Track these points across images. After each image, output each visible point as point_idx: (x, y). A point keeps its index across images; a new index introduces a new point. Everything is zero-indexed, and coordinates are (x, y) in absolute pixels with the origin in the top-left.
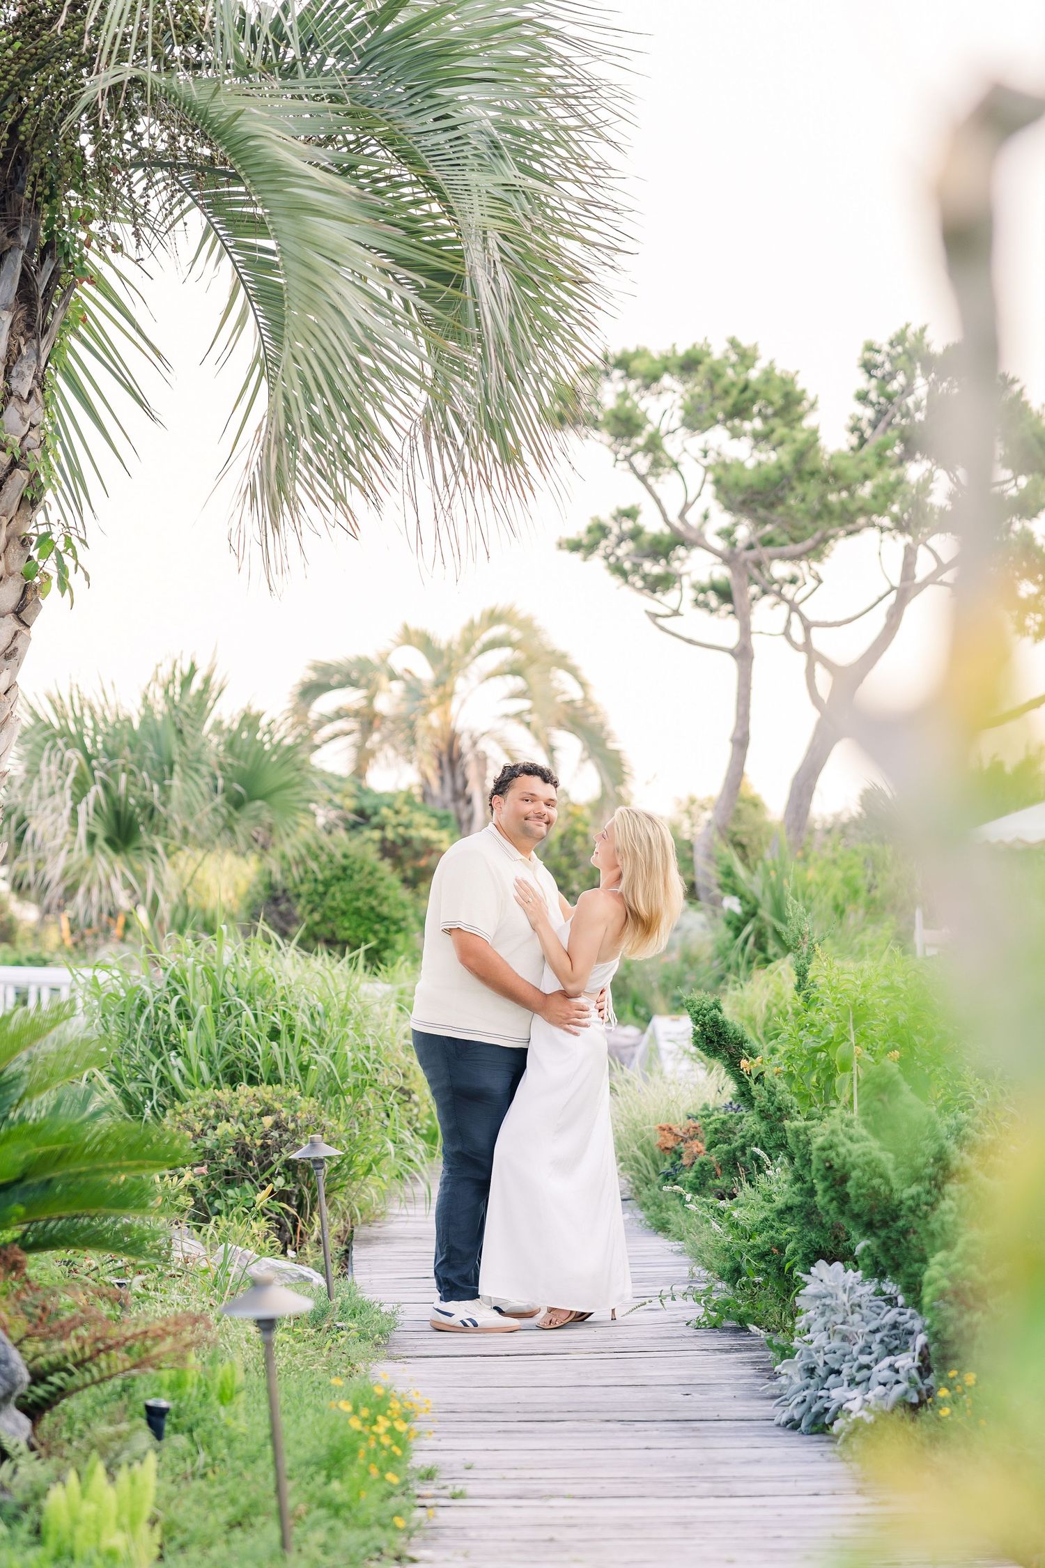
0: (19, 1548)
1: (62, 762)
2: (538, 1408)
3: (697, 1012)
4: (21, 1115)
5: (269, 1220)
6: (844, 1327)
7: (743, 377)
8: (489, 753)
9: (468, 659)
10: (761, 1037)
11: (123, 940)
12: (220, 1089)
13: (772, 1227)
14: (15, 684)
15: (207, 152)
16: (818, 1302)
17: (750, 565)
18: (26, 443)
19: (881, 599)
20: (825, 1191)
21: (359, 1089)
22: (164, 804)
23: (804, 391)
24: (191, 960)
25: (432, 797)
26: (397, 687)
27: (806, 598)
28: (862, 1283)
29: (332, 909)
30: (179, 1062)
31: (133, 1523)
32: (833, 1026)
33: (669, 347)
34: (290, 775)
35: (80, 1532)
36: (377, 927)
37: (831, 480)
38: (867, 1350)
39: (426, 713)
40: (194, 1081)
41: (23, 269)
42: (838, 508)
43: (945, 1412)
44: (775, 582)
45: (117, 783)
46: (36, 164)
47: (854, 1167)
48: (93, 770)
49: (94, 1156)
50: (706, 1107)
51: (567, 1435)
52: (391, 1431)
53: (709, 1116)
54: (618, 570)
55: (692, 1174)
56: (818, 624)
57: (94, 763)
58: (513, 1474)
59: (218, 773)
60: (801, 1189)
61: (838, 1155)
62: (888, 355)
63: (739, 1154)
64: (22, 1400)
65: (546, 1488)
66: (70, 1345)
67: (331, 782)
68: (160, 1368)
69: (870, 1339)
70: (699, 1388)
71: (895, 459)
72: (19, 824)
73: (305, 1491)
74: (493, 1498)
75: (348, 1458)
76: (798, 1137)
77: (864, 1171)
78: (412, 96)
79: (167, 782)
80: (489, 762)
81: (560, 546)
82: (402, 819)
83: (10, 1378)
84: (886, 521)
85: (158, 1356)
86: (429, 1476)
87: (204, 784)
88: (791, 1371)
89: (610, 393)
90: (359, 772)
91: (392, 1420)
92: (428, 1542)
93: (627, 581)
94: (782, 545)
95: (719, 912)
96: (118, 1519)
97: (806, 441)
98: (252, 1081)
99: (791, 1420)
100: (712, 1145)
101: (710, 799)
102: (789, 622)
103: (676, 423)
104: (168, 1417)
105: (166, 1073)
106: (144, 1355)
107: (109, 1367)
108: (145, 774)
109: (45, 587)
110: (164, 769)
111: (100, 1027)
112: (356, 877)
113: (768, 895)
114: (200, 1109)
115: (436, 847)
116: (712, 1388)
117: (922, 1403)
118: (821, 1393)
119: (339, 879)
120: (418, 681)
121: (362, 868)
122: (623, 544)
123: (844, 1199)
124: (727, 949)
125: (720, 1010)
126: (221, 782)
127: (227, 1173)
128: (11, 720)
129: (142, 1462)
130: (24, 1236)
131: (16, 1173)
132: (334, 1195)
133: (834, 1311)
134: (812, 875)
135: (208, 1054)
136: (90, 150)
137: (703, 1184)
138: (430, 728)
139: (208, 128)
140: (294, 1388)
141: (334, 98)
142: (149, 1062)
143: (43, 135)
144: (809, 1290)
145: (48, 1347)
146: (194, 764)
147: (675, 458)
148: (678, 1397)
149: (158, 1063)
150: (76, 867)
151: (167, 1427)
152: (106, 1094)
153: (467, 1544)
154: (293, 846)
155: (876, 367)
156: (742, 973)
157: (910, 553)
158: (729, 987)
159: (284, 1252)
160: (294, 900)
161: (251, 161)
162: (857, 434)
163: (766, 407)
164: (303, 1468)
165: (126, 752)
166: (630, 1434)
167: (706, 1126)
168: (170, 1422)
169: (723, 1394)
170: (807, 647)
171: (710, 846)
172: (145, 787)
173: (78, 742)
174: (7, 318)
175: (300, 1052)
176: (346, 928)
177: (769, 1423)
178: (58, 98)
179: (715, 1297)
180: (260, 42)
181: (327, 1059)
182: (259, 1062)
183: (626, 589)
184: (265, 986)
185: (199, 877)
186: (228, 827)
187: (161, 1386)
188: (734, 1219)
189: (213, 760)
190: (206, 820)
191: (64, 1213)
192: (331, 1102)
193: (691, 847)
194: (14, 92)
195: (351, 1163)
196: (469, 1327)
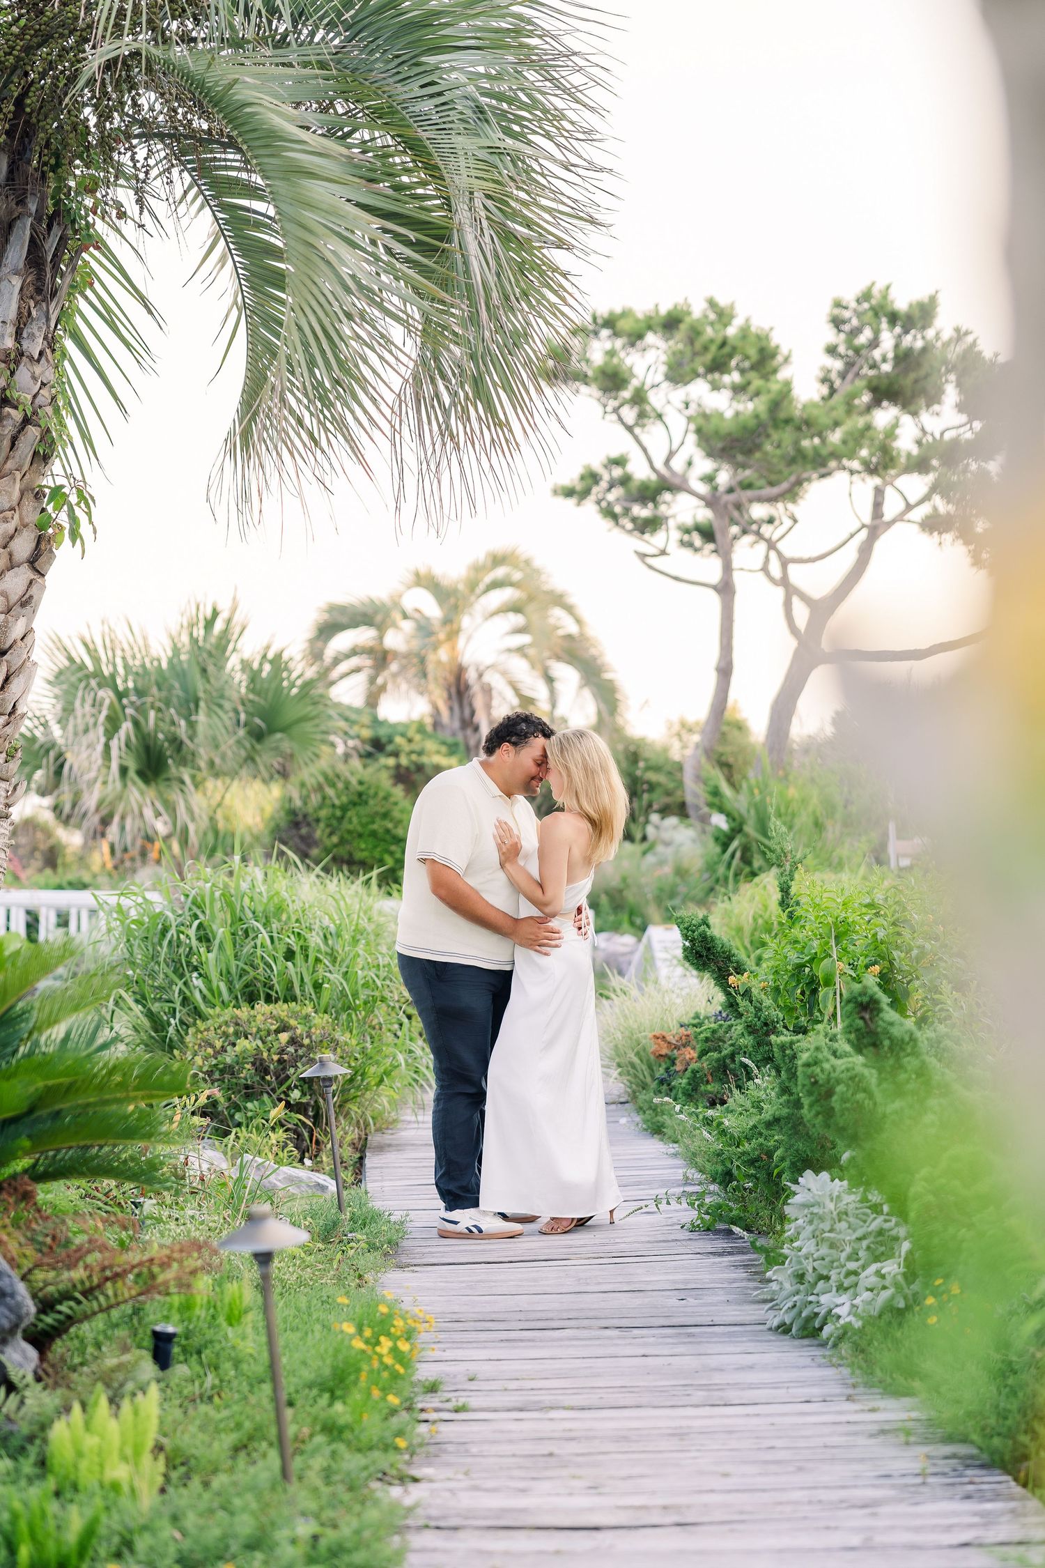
0: (23, 1483)
1: (95, 700)
2: (539, 1315)
3: (687, 929)
4: (30, 1049)
5: (286, 1131)
6: (832, 1235)
7: (722, 334)
8: (493, 684)
9: (473, 598)
10: (749, 946)
11: (158, 862)
12: (239, 1007)
13: (761, 1134)
14: (32, 630)
15: (205, 126)
16: (806, 1211)
17: (730, 507)
18: (37, 401)
19: (852, 536)
20: (811, 1106)
21: (370, 1004)
22: (191, 738)
23: (777, 347)
24: (209, 885)
25: (442, 726)
26: (407, 626)
27: (783, 536)
28: (849, 1192)
29: (349, 832)
30: (197, 982)
31: (137, 1453)
32: (816, 943)
33: (652, 307)
34: (309, 709)
35: (84, 1465)
36: (393, 848)
37: (804, 428)
38: (854, 1256)
39: (435, 647)
40: (216, 1001)
41: (32, 236)
42: (810, 453)
43: (933, 1320)
44: (754, 522)
45: (146, 720)
46: (42, 135)
47: (838, 1082)
48: (124, 708)
49: (101, 1087)
50: (697, 1016)
52: (394, 1350)
53: (701, 1025)
54: (609, 513)
55: (685, 1081)
56: (794, 561)
57: (125, 701)
58: (514, 1385)
59: (241, 708)
60: (788, 1101)
61: (822, 1070)
62: (855, 311)
63: (728, 1061)
64: (31, 1330)
65: (547, 1398)
66: (78, 1274)
67: (347, 715)
68: (168, 1294)
69: (856, 1246)
70: (694, 1293)
71: (863, 408)
72: (57, 759)
73: (309, 1414)
74: (495, 1410)
75: (352, 1377)
76: (784, 1051)
77: (848, 1086)
78: (400, 64)
79: (193, 718)
80: (494, 693)
81: (555, 492)
82: (416, 747)
83: (16, 1311)
84: (855, 465)
85: (166, 1283)
86: (433, 1388)
87: (228, 718)
88: (782, 1277)
89: (598, 351)
90: (372, 701)
91: (395, 1339)
92: (430, 1459)
93: (617, 524)
94: (760, 488)
95: (708, 828)
96: (121, 1450)
97: (781, 392)
98: (268, 999)
99: (783, 1324)
100: (703, 1053)
101: (697, 723)
102: (767, 558)
103: (659, 377)
104: (176, 1340)
105: (188, 993)
106: (152, 1282)
107: (116, 1295)
108: (172, 711)
109: (58, 538)
110: (190, 705)
111: (125, 951)
112: (371, 802)
113: (753, 812)
114: (220, 1027)
116: (705, 1292)
117: (908, 1308)
118: (811, 1298)
119: (355, 804)
120: (427, 619)
121: (376, 794)
122: (614, 490)
123: (829, 1113)
124: (716, 863)
125: (708, 926)
126: (243, 717)
127: (247, 1087)
128: (28, 664)
129: (144, 1393)
130: (34, 1166)
131: (24, 1107)
132: (350, 1105)
133: (822, 1219)
134: (792, 792)
135: (226, 975)
136: (93, 121)
137: (695, 1089)
138: (439, 662)
139: (205, 97)
140: (303, 1304)
141: (323, 65)
142: (172, 983)
143: (48, 107)
144: (797, 1199)
145: (58, 1275)
146: (217, 701)
147: (659, 411)
148: (674, 1302)
149: (180, 984)
150: (110, 798)
151: (175, 1355)
152: (132, 1013)
153: (469, 1460)
154: (312, 775)
155: (844, 322)
156: (731, 886)
157: (879, 492)
158: (719, 901)
159: (301, 1161)
160: (314, 824)
161: (247, 128)
162: (827, 384)
163: (743, 361)
164: (307, 1391)
165: (154, 690)
166: (628, 1341)
167: (697, 1035)
168: (179, 1344)
169: (715, 1299)
170: (784, 582)
171: (698, 767)
172: (173, 723)
173: (110, 682)
174: (17, 282)
175: (314, 972)
176: (362, 850)
177: (761, 1327)
178: (62, 72)
179: (708, 1200)
180: (253, 16)
181: (340, 977)
182: (275, 981)
183: (617, 531)
184: (280, 910)
185: (226, 802)
186: (250, 758)
187: (170, 1309)
188: (723, 1127)
189: (236, 695)
190: (230, 752)
191: (74, 1143)
192: (344, 1017)
193: (682, 769)
194: (20, 67)
195: (364, 1074)
196: (475, 1233)
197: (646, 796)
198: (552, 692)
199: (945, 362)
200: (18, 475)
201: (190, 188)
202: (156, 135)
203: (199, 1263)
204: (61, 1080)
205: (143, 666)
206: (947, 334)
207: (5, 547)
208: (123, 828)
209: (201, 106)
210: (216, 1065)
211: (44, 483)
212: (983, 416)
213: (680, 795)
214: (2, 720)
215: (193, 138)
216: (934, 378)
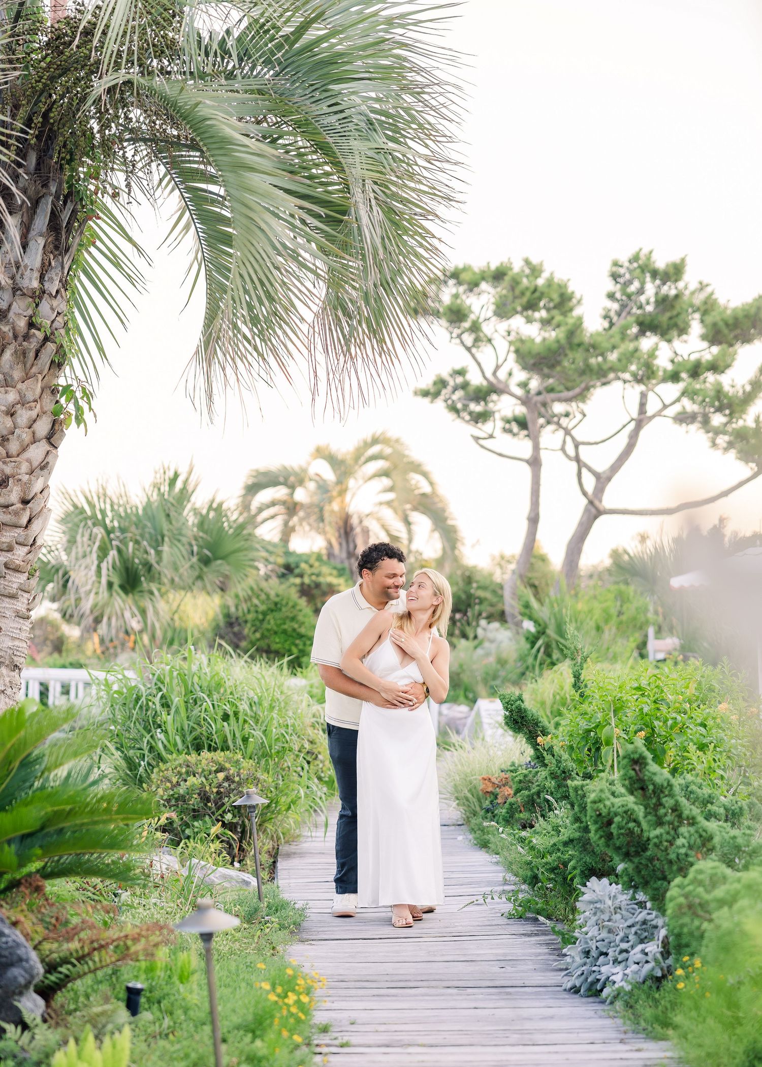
1: (91, 535)
2: (400, 978)
3: (506, 702)
4: (42, 784)
5: (222, 842)
6: (610, 923)
7: (533, 284)
8: (371, 527)
9: (356, 467)
10: (549, 714)
11: (133, 649)
12: (189, 754)
13: (558, 850)
14: (48, 486)
15: (175, 133)
16: (592, 906)
17: (539, 405)
18: (54, 325)
19: (624, 426)
20: (596, 831)
21: (282, 752)
22: (158, 563)
23: (573, 293)
24: (169, 667)
25: (334, 555)
26: (312, 486)
27: (575, 426)
28: (622, 893)
29: (268, 630)
30: (160, 735)
32: (600, 715)
33: (485, 264)
34: (240, 544)
36: (297, 642)
37: (591, 350)
38: (625, 939)
39: (330, 501)
40: (172, 749)
41: (52, 209)
42: (595, 367)
43: (681, 986)
44: (555, 416)
45: (127, 549)
46: (61, 138)
47: (616, 814)
48: (111, 540)
49: (92, 812)
50: (513, 764)
51: (421, 998)
52: (298, 1002)
53: (515, 771)
54: (453, 409)
55: (504, 811)
56: (584, 443)
57: (112, 536)
58: (382, 1028)
59: (194, 542)
60: (580, 827)
61: (605, 806)
62: (628, 268)
63: (535, 797)
64: (40, 985)
65: (406, 1038)
66: (74, 945)
67: (267, 547)
68: (137, 960)
69: (627, 931)
70: (510, 963)
71: (633, 336)
72: (64, 575)
73: (237, 1048)
74: (369, 1046)
75: (268, 1022)
76: (577, 792)
77: (622, 818)
78: (313, 91)
79: (160, 548)
80: (371, 533)
81: (416, 393)
82: (315, 571)
83: (30, 972)
84: (627, 376)
85: (136, 953)
86: (325, 1030)
87: (184, 550)
88: (573, 953)
89: (447, 294)
90: (285, 538)
91: (299, 994)
93: (459, 416)
94: (560, 392)
95: (520, 631)
97: (575, 324)
98: (211, 749)
99: (574, 987)
100: (518, 791)
101: (513, 557)
102: (564, 442)
103: (490, 313)
104: (143, 993)
105: (154, 744)
106: (126, 952)
107: (101, 961)
108: (145, 543)
109: (67, 422)
110: (157, 541)
111: (110, 713)
112: (284, 609)
113: (553, 621)
114: (176, 768)
115: (336, 588)
116: (518, 962)
117: (664, 977)
118: (594, 968)
119: (272, 611)
120: (324, 481)
121: (287, 603)
122: (456, 392)
123: (609, 836)
124: (525, 656)
125: (523, 702)
126: (195, 549)
127: (194, 810)
128: (45, 510)
129: (120, 1032)
130: (44, 867)
131: (37, 825)
132: (266, 824)
133: (602, 912)
134: (580, 606)
135: (181, 732)
136: (96, 128)
137: (512, 817)
138: (332, 511)
139: (177, 113)
140: (233, 968)
141: (260, 92)
142: (142, 736)
143: (66, 119)
144: (586, 897)
145: (60, 946)
146: (177, 537)
147: (489, 336)
148: (496, 969)
149: (148, 737)
150: (100, 604)
151: (143, 1004)
152: (113, 757)
154: (243, 589)
155: (620, 276)
156: (536, 672)
157: (643, 396)
158: (528, 683)
159: (232, 863)
160: (243, 624)
161: (206, 135)
162: (608, 320)
163: (548, 303)
164: (235, 1031)
165: (133, 529)
166: (464, 997)
167: (512, 778)
168: (145, 996)
169: (526, 967)
170: (576, 459)
171: (514, 588)
172: (146, 552)
173: (101, 522)
174: (41, 241)
175: (243, 729)
176: (276, 643)
177: (558, 988)
178: (76, 95)
179: (520, 896)
180: (211, 56)
181: (261, 734)
182: (214, 736)
183: (458, 421)
184: (219, 685)
185: (182, 607)
186: (200, 577)
187: (139, 971)
188: (531, 844)
189: (190, 533)
190: (185, 573)
191: (72, 852)
192: (263, 762)
193: (502, 587)
194: (46, 91)
195: (277, 803)
197: (477, 608)
198: (410, 532)
199: (692, 306)
200: (40, 377)
201: (165, 176)
202: (141, 139)
203: (160, 938)
204: (62, 807)
205: (125, 511)
206: (693, 286)
207: (30, 428)
208: (109, 625)
209: (173, 120)
210: (172, 795)
211: (59, 382)
212: (719, 343)
213: (499, 607)
214: (26, 549)
215: (166, 142)
216: (682, 316)
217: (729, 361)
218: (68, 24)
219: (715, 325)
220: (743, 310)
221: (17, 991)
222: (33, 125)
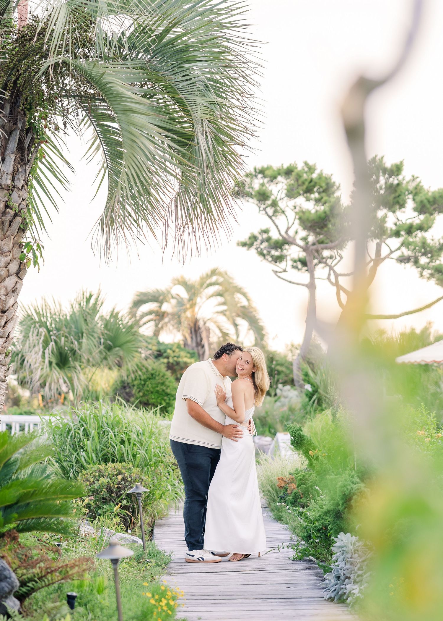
1: (38, 333)
2: (228, 594)
3: (293, 433)
4: (17, 477)
5: (120, 518)
6: (351, 559)
7: (310, 177)
8: (211, 327)
9: (202, 290)
10: (319, 440)
11: (63, 404)
12: (100, 464)
13: (323, 519)
14: (16, 302)
15: (92, 91)
16: (341, 549)
17: (314, 252)
18: (21, 206)
19: (368, 264)
20: (343, 504)
21: (156, 464)
22: (79, 350)
23: (334, 183)
24: (88, 412)
25: (188, 345)
26: (174, 302)
27: (336, 264)
28: (358, 541)
29: (147, 391)
30: (84, 454)
33: (280, 165)
34: (132, 338)
36: (165, 398)
38: (361, 569)
39: (185, 311)
40: (90, 462)
41: (19, 137)
44: (324, 258)
45: (60, 341)
46: (24, 96)
47: (354, 494)
48: (50, 336)
49: (46, 493)
50: (297, 470)
51: (240, 605)
52: (168, 604)
53: (298, 473)
54: (261, 254)
55: (291, 497)
56: (341, 275)
57: (51, 333)
59: (101, 337)
60: (333, 503)
61: (347, 489)
63: (309, 489)
64: (17, 593)
66: (36, 570)
67: (147, 340)
68: (73, 580)
69: (362, 564)
70: (293, 585)
71: (372, 209)
72: (21, 358)
75: (150, 616)
76: (331, 482)
78: (174, 67)
79: (81, 340)
80: (211, 331)
81: (238, 244)
82: (176, 354)
83: (11, 584)
85: (72, 575)
87: (96, 341)
88: (330, 578)
89: (257, 184)
90: (156, 334)
91: (168, 600)
93: (265, 258)
94: (327, 243)
95: (303, 390)
97: (335, 202)
98: (113, 461)
99: (330, 598)
100: (299, 485)
101: (299, 345)
102: (329, 274)
103: (283, 195)
104: (76, 599)
105: (79, 458)
106: (67, 574)
107: (52, 579)
108: (72, 337)
109: (28, 264)
110: (79, 335)
111: (52, 440)
112: (157, 378)
113: (322, 383)
114: (92, 473)
116: (298, 585)
118: (342, 586)
119: (150, 379)
120: (182, 299)
121: (159, 374)
122: (263, 244)
124: (306, 405)
125: (302, 431)
126: (102, 340)
127: (103, 499)
128: (15, 317)
129: (64, 618)
130: (18, 526)
131: (14, 500)
132: (147, 507)
133: (347, 553)
135: (95, 450)
136: (46, 90)
137: (296, 501)
138: (187, 317)
139: (92, 80)
140: (129, 587)
141: (142, 68)
142: (72, 454)
143: (27, 84)
144: (337, 544)
145: (27, 571)
146: (91, 333)
147: (283, 209)
148: (285, 588)
149: (75, 454)
150: (45, 375)
151: (76, 604)
152: (54, 467)
154: (132, 366)
156: (312, 415)
157: (378, 246)
158: (306, 421)
159: (127, 531)
160: (132, 387)
161: (108, 93)
163: (319, 188)
165: (64, 328)
166: (265, 604)
167: (296, 478)
168: (77, 601)
169: (303, 587)
170: (337, 284)
171: (299, 364)
172: (72, 343)
173: (44, 324)
174: (13, 157)
175: (133, 449)
176: (152, 398)
177: (322, 599)
178: (33, 70)
179: (300, 547)
180: (113, 47)
181: (144, 452)
182: (116, 453)
183: (264, 261)
184: (118, 423)
185: (94, 377)
186: (105, 358)
187: (73, 587)
188: (306, 516)
189: (99, 331)
190: (97, 356)
191: (34, 517)
192: (145, 469)
193: (292, 365)
194: (16, 68)
195: (153, 494)
196: (200, 560)
197: (276, 376)
198: (237, 330)
199: (408, 190)
200: (12, 237)
201: (85, 117)
202: (71, 96)
203: (87, 567)
204: (30, 490)
205: (60, 319)
206: (408, 178)
207: (6, 268)
208: (50, 388)
209: (91, 83)
210: (90, 489)
211: (23, 241)
212: (425, 213)
213: (291, 376)
214: (4, 340)
215: (87, 97)
216: (401, 197)
217: (430, 225)
218: (28, 28)
219: (422, 202)
220: (439, 193)
221: (4, 596)
222: (8, 88)
